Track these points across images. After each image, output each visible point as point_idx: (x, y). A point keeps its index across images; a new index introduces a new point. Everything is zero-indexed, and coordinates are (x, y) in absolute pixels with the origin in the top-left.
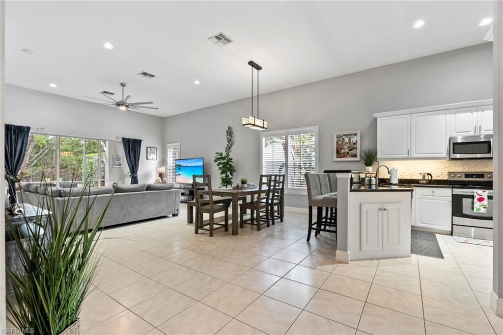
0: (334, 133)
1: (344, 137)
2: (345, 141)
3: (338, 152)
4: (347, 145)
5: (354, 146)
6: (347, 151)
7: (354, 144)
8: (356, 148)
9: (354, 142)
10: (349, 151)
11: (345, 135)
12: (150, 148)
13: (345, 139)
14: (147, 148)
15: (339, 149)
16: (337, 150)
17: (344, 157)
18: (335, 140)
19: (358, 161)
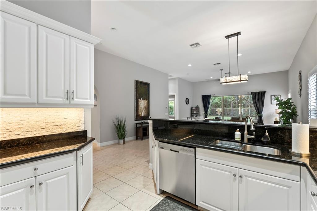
12: (274, 96)
14: (271, 96)
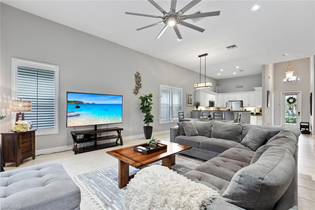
0: (187, 93)
7: (191, 99)
10: (190, 102)
13: (190, 96)
16: (188, 101)
17: (189, 104)
18: (187, 96)
19: (192, 106)
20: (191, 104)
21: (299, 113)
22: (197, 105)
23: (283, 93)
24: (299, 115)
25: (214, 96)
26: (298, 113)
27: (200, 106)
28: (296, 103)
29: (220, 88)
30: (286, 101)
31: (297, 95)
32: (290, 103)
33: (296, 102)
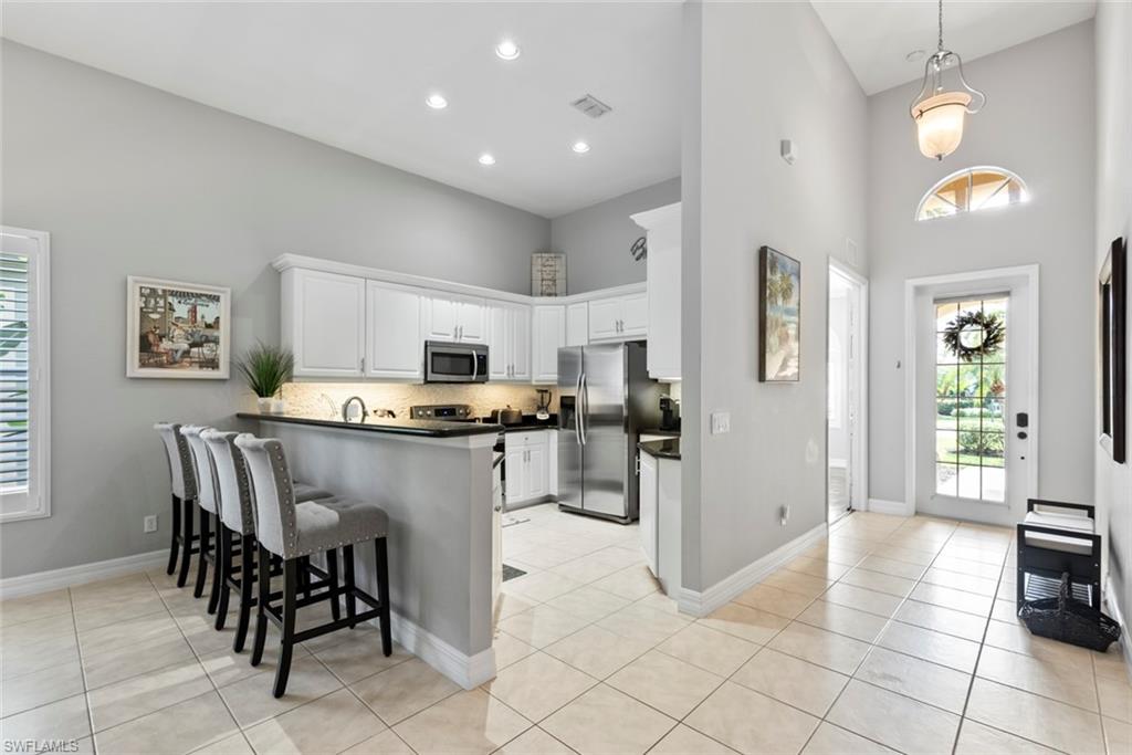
0: (130, 279)
1: (170, 299)
2: (176, 315)
3: (145, 345)
4: (186, 327)
5: (208, 332)
6: (186, 346)
7: (208, 326)
8: (216, 341)
9: (210, 320)
10: (192, 346)
11: (173, 294)
13: (176, 306)
15: (151, 338)
16: (144, 339)
17: (172, 363)
18: (135, 303)
19: (222, 381)
20: (212, 364)
21: (1022, 420)
22: (269, 374)
23: (919, 290)
24: (1022, 436)
25: (494, 311)
26: (1014, 420)
27: (289, 379)
28: (1002, 352)
29: (559, 265)
30: (942, 337)
31: (1007, 294)
32: (967, 353)
33: (1002, 345)
